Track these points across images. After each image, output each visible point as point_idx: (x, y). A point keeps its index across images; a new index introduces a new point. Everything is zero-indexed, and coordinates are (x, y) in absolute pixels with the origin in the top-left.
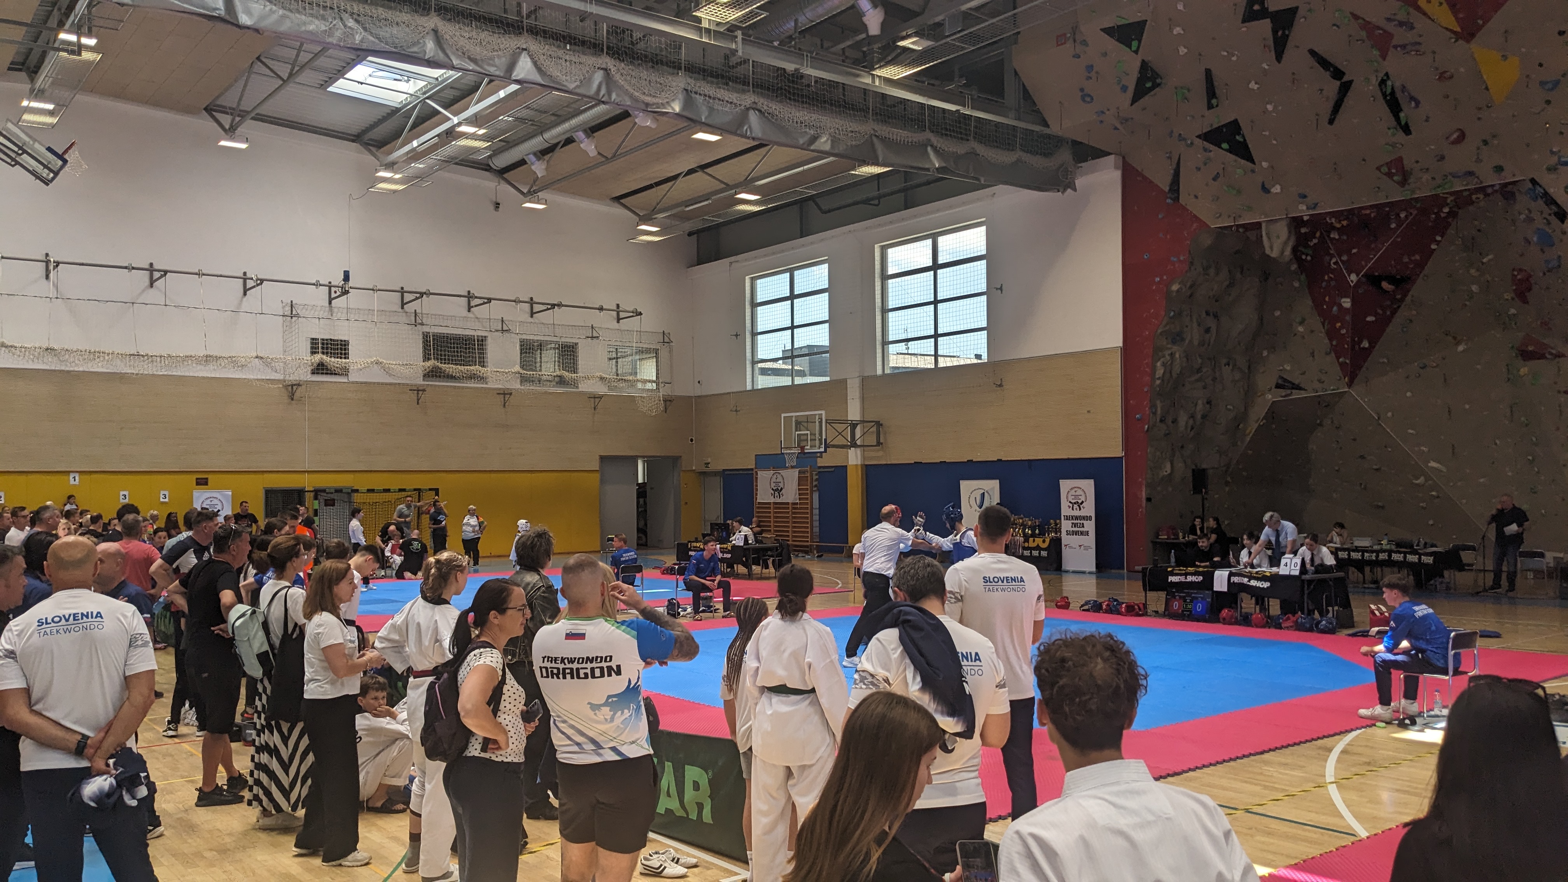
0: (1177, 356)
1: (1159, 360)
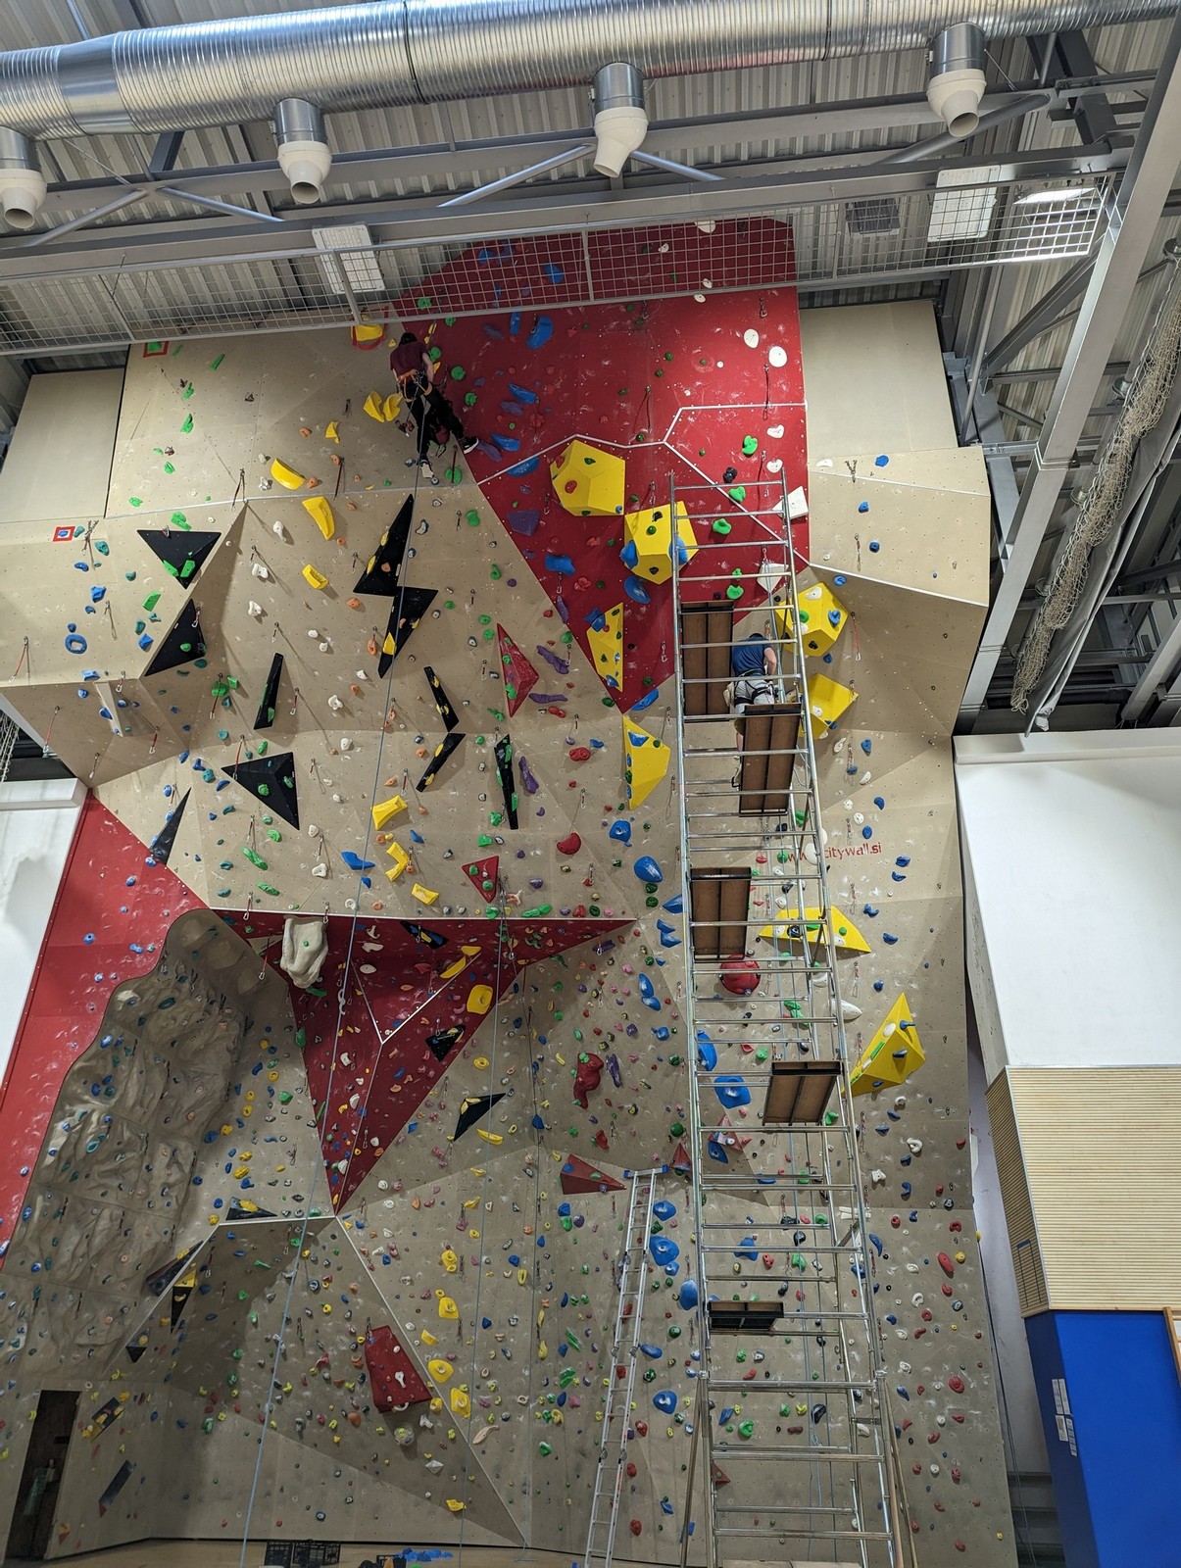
0: (94, 1118)
1: (62, 1119)
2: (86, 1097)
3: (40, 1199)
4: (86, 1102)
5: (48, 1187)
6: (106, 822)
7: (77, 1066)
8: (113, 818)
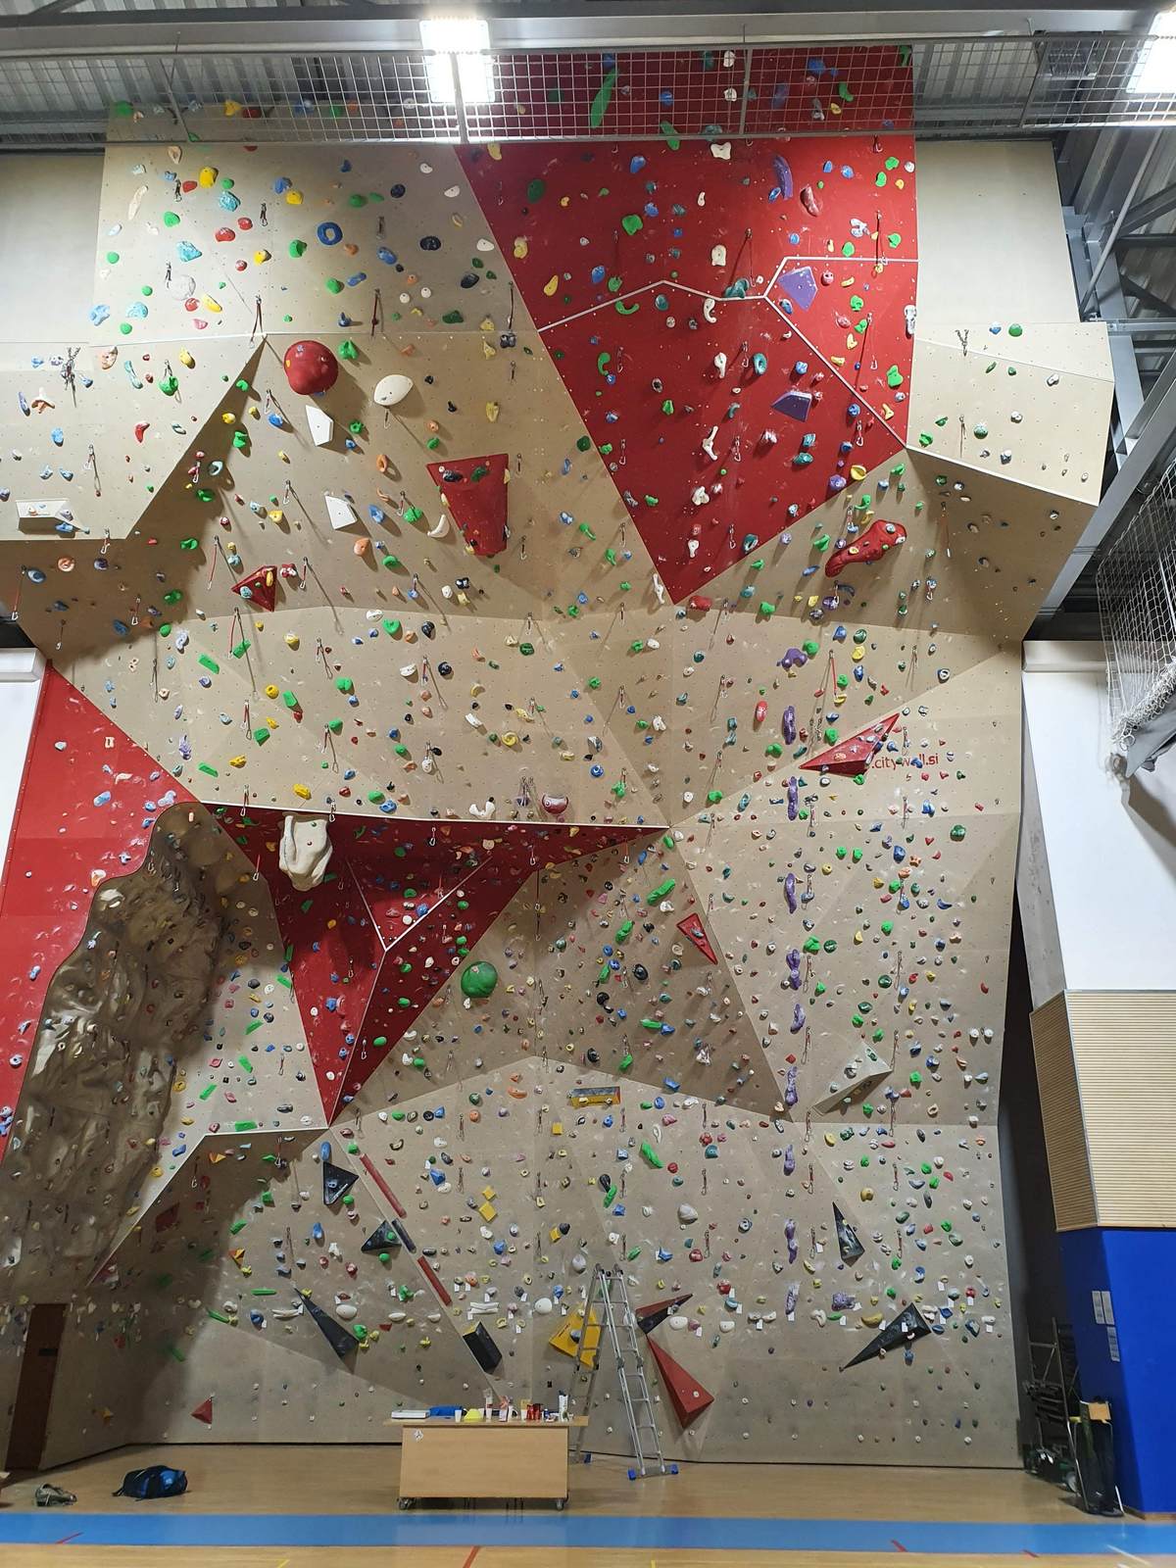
2: (72, 1003)
3: (30, 1110)
4: (72, 1008)
5: (38, 1099)
6: (72, 700)
7: (62, 970)
8: (78, 696)
